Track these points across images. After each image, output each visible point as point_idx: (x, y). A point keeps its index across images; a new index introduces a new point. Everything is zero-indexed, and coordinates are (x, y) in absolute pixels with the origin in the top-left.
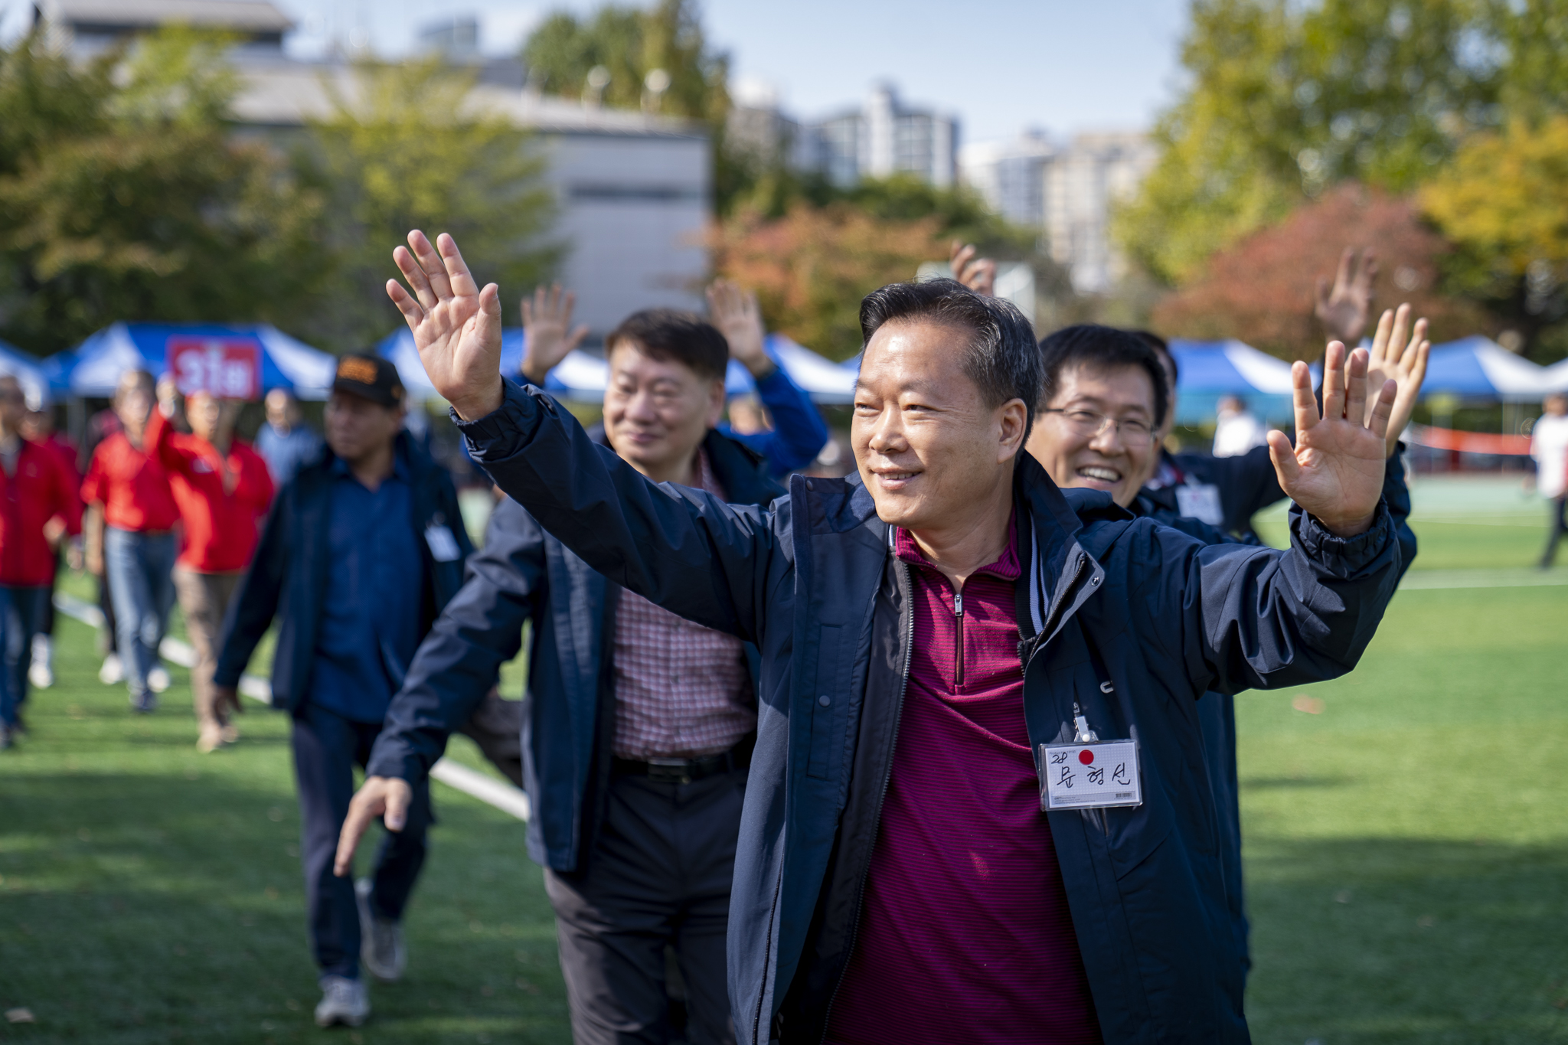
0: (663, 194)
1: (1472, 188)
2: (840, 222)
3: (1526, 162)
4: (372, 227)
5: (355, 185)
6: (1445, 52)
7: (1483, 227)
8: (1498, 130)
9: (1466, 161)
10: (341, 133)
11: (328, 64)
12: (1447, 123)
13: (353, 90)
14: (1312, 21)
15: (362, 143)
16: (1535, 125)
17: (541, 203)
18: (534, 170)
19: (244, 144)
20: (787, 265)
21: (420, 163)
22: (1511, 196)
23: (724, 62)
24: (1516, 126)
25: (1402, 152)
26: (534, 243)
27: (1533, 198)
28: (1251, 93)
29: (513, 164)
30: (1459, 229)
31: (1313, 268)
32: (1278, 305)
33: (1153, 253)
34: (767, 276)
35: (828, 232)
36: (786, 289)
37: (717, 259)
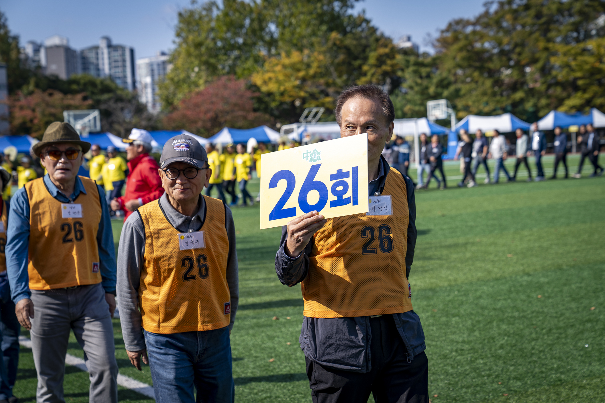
1: (267, 76)
2: (51, 95)
3: (284, 67)
6: (262, 29)
7: (272, 87)
8: (279, 54)
9: (267, 66)
12: (263, 52)
14: (218, 19)
16: (288, 55)
20: (34, 110)
22: (281, 77)
23: (16, 38)
24: (283, 54)
25: (249, 64)
27: (288, 77)
28: (198, 45)
30: (264, 89)
31: (212, 103)
32: (202, 116)
33: (172, 98)
34: (28, 113)
35: (47, 98)
36: (35, 117)
37: (11, 108)
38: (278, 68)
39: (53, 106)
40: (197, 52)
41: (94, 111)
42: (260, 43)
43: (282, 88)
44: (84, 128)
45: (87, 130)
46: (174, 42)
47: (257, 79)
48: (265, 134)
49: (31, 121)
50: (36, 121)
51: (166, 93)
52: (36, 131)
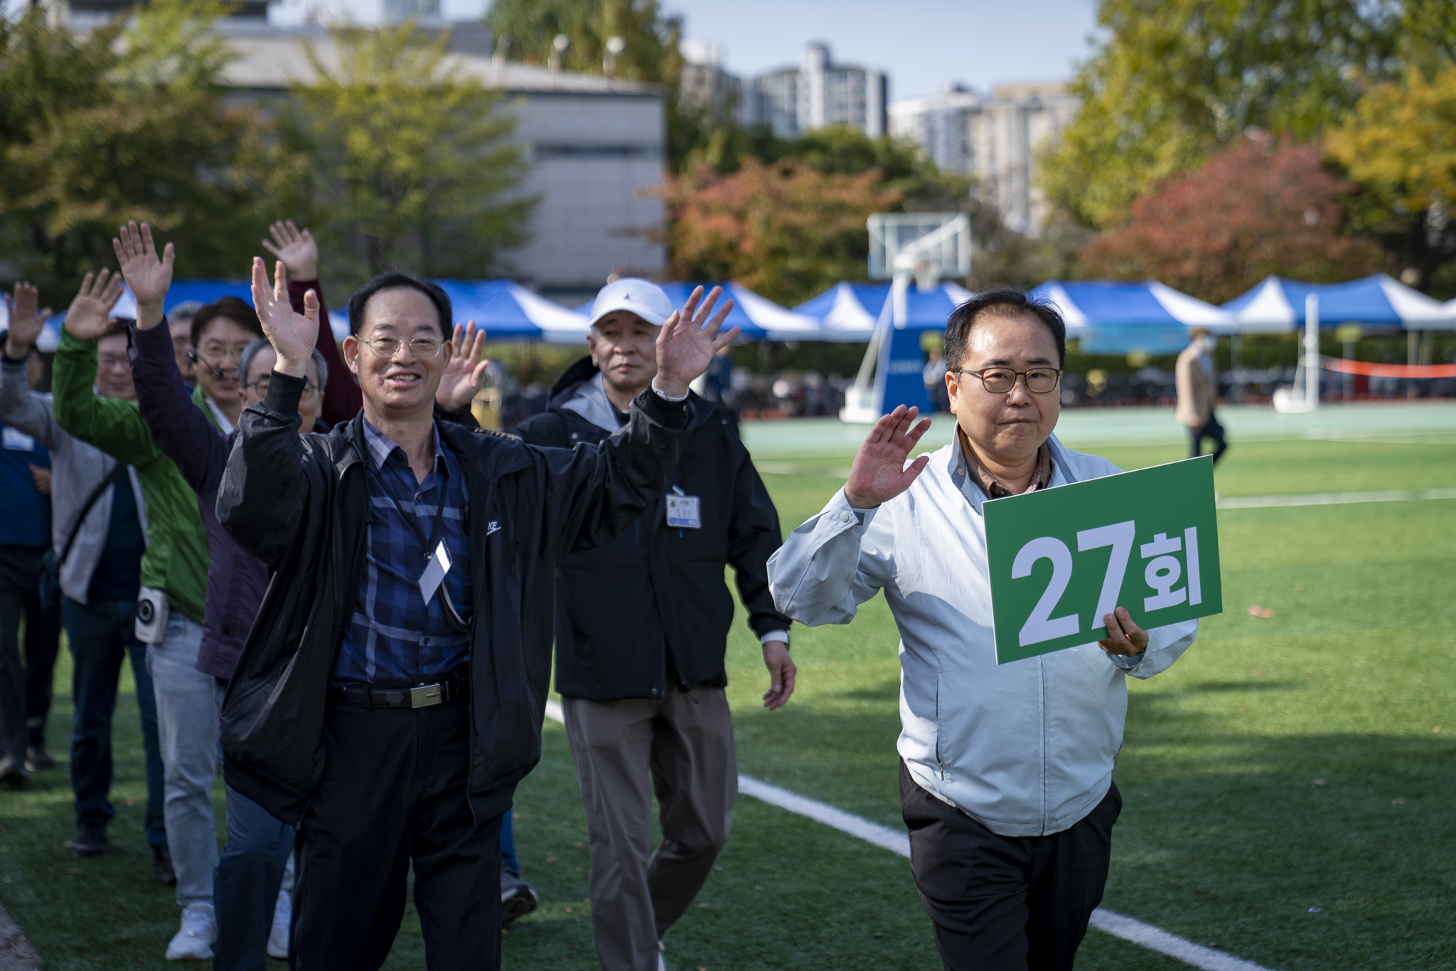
0: (624, 151)
1: (1370, 134)
2: (787, 173)
4: (354, 183)
5: (339, 145)
7: (1384, 168)
8: (1397, 78)
9: (1366, 108)
10: (323, 97)
11: (307, 33)
12: (1348, 72)
13: (332, 56)
15: (343, 104)
16: (1430, 74)
17: (510, 159)
18: (504, 129)
19: (234, 108)
20: (740, 216)
21: (399, 124)
22: (1410, 142)
23: (675, 24)
24: (1413, 76)
25: (1306, 102)
26: (506, 197)
27: (1428, 139)
28: (1166, 48)
29: (485, 124)
30: (1360, 172)
31: (1227, 208)
32: (1195, 243)
33: (1078, 195)
34: (724, 224)
35: (777, 182)
36: (742, 236)
37: (676, 210)
38: (1405, 114)
39: (796, 206)
40: (1159, 68)
41: (953, 218)
42: (1337, 44)
43: (1415, 171)
44: (925, 264)
45: (934, 272)
46: (1091, 41)
47: (1340, 145)
48: (1385, 301)
49: (732, 247)
50: (748, 246)
51: (1061, 178)
52: (747, 273)
